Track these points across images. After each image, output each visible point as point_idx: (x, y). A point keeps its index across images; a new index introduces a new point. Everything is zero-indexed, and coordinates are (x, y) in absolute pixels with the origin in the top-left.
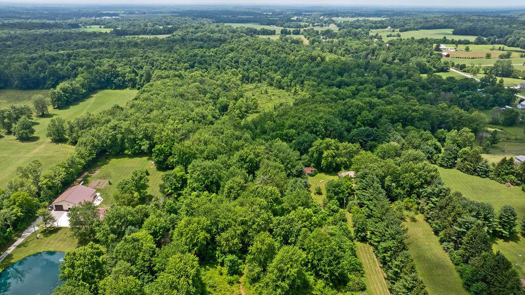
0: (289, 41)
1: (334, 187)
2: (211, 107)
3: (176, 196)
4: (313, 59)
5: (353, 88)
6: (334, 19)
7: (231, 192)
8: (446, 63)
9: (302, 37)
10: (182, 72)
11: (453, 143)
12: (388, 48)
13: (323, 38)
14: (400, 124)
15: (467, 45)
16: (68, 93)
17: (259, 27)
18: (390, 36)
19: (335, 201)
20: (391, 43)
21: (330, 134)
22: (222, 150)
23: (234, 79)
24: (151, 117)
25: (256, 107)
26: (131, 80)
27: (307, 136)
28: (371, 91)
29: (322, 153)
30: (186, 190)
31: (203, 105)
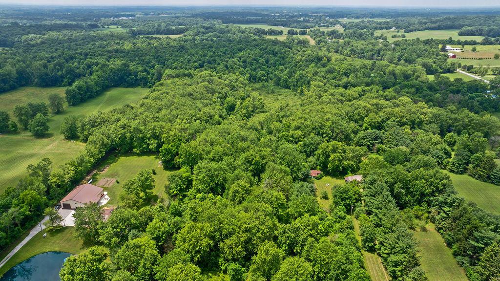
0: (296, 41)
1: (341, 193)
2: (218, 107)
3: (181, 197)
4: (319, 59)
5: (359, 89)
6: (340, 20)
7: (236, 196)
8: (453, 64)
9: (308, 37)
10: (192, 72)
11: (464, 148)
12: (394, 49)
13: (329, 39)
14: (408, 127)
15: (473, 46)
16: (82, 91)
17: (266, 28)
18: (395, 36)
19: (341, 207)
20: (397, 44)
21: (336, 137)
22: (228, 152)
23: (241, 79)
24: (160, 116)
25: (263, 107)
26: (143, 78)
27: (313, 138)
28: (377, 92)
29: (328, 156)
30: (192, 191)
31: (211, 104)
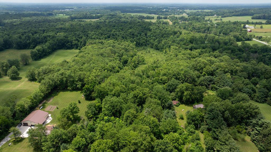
0: (162, 22)
1: (192, 117)
2: (118, 62)
3: (95, 119)
4: (175, 33)
5: (199, 50)
6: (185, 10)
7: (128, 119)
8: (251, 36)
9: (168, 20)
10: (103, 41)
11: (264, 88)
12: (217, 27)
13: (180, 21)
14: (229, 74)
15: (261, 25)
16: (40, 52)
17: (145, 15)
18: (217, 20)
20: (218, 24)
21: (187, 80)
22: (123, 90)
23: (131, 45)
24: (83, 68)
25: (144, 61)
26: (76, 44)
27: (173, 82)
28: (210, 52)
29: (183, 93)
30: (101, 115)
31: (113, 60)
